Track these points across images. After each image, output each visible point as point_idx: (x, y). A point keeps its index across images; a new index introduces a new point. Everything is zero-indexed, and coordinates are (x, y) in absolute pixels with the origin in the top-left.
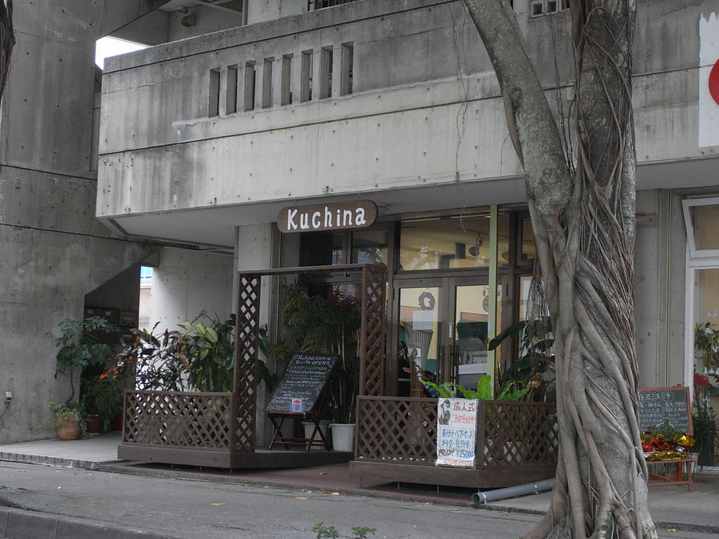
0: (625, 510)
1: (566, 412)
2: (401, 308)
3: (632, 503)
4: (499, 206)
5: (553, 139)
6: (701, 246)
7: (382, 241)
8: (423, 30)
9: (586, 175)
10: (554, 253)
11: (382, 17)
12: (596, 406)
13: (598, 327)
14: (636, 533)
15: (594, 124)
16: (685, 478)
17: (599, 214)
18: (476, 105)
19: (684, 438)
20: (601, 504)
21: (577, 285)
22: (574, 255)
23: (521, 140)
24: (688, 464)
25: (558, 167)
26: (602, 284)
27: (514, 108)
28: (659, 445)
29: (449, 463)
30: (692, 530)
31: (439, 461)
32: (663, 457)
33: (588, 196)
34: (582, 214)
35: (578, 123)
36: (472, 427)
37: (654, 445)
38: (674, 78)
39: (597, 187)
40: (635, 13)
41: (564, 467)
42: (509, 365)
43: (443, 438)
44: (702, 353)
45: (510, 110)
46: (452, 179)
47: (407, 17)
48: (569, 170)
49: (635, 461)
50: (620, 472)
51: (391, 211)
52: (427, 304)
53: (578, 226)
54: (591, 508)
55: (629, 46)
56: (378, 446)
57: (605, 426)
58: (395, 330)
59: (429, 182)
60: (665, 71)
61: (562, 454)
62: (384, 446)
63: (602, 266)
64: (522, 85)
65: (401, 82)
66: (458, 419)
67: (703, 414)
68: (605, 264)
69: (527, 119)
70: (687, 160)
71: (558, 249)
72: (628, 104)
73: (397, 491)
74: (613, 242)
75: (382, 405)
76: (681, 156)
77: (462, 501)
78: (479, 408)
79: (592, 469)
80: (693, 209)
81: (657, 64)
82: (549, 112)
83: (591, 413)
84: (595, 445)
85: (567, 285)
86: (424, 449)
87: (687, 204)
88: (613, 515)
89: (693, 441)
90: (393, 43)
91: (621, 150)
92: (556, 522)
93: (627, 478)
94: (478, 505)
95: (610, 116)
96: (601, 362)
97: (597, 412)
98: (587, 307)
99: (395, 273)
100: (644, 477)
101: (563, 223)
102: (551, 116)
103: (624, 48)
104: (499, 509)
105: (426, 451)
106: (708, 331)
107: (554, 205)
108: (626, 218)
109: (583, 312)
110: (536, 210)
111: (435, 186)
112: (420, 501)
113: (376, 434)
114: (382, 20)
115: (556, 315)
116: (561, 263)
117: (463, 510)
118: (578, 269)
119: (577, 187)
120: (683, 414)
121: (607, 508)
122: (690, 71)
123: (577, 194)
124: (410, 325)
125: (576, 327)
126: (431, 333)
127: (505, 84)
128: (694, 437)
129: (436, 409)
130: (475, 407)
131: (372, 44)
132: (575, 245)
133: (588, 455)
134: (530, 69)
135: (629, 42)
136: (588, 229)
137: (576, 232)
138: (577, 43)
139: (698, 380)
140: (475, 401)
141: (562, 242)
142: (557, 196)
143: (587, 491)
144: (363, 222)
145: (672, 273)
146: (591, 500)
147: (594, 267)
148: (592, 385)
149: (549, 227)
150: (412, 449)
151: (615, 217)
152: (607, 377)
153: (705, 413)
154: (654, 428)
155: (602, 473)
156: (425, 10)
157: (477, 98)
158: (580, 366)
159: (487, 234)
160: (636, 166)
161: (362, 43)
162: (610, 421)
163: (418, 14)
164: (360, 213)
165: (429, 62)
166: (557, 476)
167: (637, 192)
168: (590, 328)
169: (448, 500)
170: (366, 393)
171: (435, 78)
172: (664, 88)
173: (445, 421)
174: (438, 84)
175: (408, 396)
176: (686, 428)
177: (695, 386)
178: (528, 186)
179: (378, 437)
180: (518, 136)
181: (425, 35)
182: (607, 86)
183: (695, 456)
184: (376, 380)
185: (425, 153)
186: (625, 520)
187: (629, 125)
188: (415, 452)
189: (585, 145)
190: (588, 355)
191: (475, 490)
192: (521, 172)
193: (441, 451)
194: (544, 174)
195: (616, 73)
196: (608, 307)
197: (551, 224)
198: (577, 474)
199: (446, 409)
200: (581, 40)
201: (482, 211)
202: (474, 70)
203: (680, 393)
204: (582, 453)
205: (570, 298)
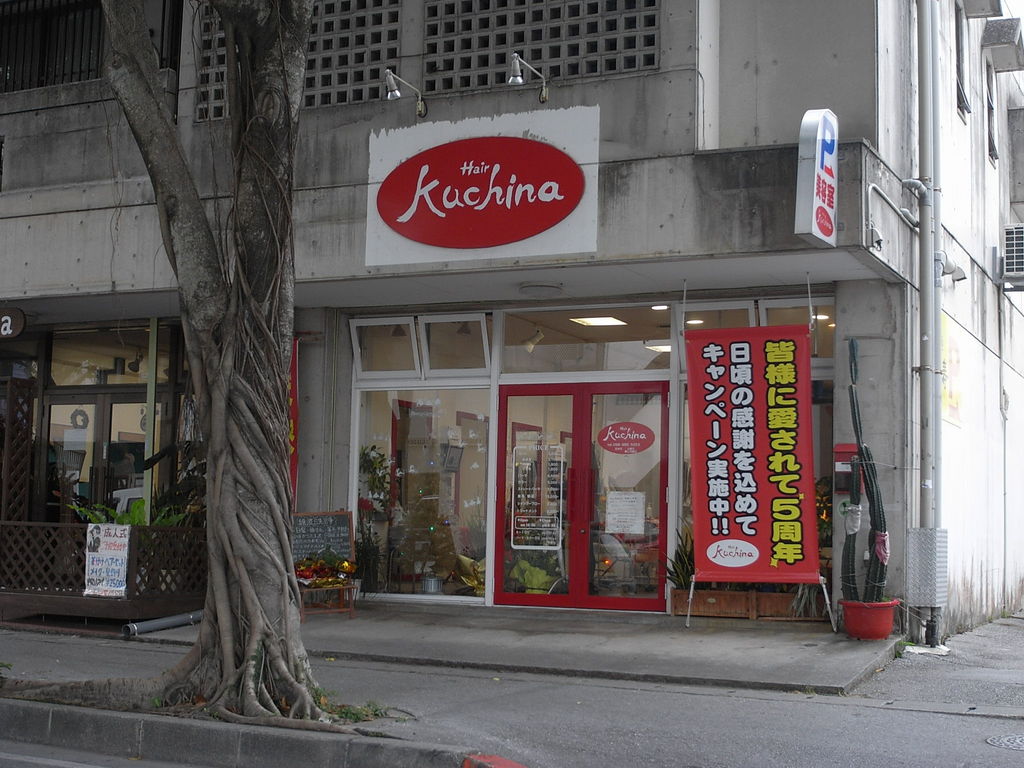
0: (276, 638)
1: (217, 537)
2: (51, 426)
3: (284, 632)
4: (159, 320)
5: (209, 251)
6: (369, 366)
7: (32, 352)
8: (81, 128)
9: (242, 289)
10: (208, 371)
11: (37, 111)
12: (248, 530)
13: (251, 449)
14: (287, 662)
15: (251, 237)
16: (347, 605)
17: (255, 331)
18: (136, 211)
19: (346, 564)
20: (251, 634)
21: (231, 405)
22: (228, 373)
23: (175, 249)
24: (350, 590)
25: (214, 281)
26: (256, 404)
27: (169, 215)
28: (320, 572)
29: (98, 593)
30: (351, 659)
31: (88, 591)
32: (324, 584)
33: (244, 312)
34: (236, 330)
35: (235, 236)
36: (123, 554)
37: (315, 571)
38: (342, 193)
39: (253, 303)
40: (298, 123)
41: (213, 595)
42: (166, 488)
43: (91, 567)
44: (367, 477)
45: (164, 218)
46: (107, 289)
47: (64, 113)
48: (224, 283)
49: (287, 587)
50: (271, 600)
51: (42, 320)
52: (80, 423)
53: (232, 342)
54: (241, 637)
55: (290, 158)
56: (22, 576)
57: (256, 552)
58: (44, 451)
59: (83, 291)
60: (333, 186)
61: (212, 583)
62: (27, 575)
63: (257, 385)
64: (178, 192)
65: (55, 182)
66: (109, 546)
67: (367, 540)
68: (261, 384)
69: (182, 228)
70: (354, 279)
71: (211, 368)
72: (287, 218)
73: (42, 624)
74: (269, 361)
75: (26, 530)
76: (347, 274)
77: (112, 634)
78: (132, 534)
79: (242, 598)
80: (360, 329)
81: (325, 178)
82: (206, 221)
83: (243, 538)
84: (246, 573)
85: (220, 404)
86: (71, 579)
87: (355, 323)
88: (264, 644)
89: (355, 567)
90: (47, 140)
91: (280, 266)
92: (204, 653)
93: (279, 606)
94: (129, 637)
95: (268, 229)
96: (254, 486)
97: (249, 537)
98: (241, 429)
99: (45, 388)
100: (297, 605)
101: (218, 338)
102: (208, 227)
103: (285, 160)
104: (150, 641)
105: (74, 581)
106: (373, 454)
107: (208, 320)
108: (283, 336)
109: (236, 433)
110: (190, 324)
111: (88, 295)
112: (66, 634)
113: (19, 563)
114: (37, 114)
115: (208, 437)
116: (214, 382)
117: (113, 643)
118: (232, 387)
119: (233, 301)
120: (346, 539)
121: (258, 636)
122: (358, 187)
123: (233, 309)
124: (61, 445)
125: (228, 448)
126: (83, 454)
127: (160, 190)
128: (357, 563)
129: (85, 535)
130: (127, 533)
131: (24, 139)
132: (229, 362)
133: (238, 582)
134: (186, 175)
135: (290, 154)
136: (244, 346)
137: (230, 349)
138: (236, 152)
139: (363, 504)
140: (127, 527)
141: (216, 359)
142: (211, 311)
143: (237, 619)
144: (9, 332)
145: (339, 394)
146: (241, 629)
147: (248, 386)
148: (244, 509)
149: (203, 343)
150: (59, 578)
151: (271, 335)
152: (260, 501)
153: (369, 539)
154: (315, 553)
155: (253, 601)
156: (84, 107)
157: (137, 203)
158: (232, 489)
159: (147, 348)
160: (295, 283)
161: (14, 138)
162: (261, 546)
163: (75, 110)
164: (7, 321)
165: (86, 163)
166: (206, 605)
167: (295, 308)
168: (244, 450)
169: (96, 633)
170: (9, 519)
171: (93, 180)
172: (332, 203)
173: (94, 549)
174: (94, 186)
175: (58, 521)
176: (350, 554)
177: (359, 510)
178: (181, 300)
179: (22, 566)
180: (172, 246)
181: (83, 134)
182: (266, 198)
183: (357, 583)
184: (20, 504)
185: (79, 260)
186: (276, 650)
187: (288, 240)
188: (61, 582)
189: (241, 258)
190: (241, 478)
191: (127, 622)
192: (174, 285)
193: (89, 580)
194: (199, 286)
195: (275, 185)
196: (262, 427)
197: (205, 340)
198: (227, 603)
199: (96, 536)
200: (241, 149)
201: (142, 324)
202: (134, 174)
203: (343, 518)
204: (232, 580)
205: (223, 418)
